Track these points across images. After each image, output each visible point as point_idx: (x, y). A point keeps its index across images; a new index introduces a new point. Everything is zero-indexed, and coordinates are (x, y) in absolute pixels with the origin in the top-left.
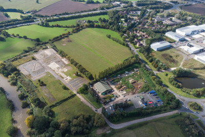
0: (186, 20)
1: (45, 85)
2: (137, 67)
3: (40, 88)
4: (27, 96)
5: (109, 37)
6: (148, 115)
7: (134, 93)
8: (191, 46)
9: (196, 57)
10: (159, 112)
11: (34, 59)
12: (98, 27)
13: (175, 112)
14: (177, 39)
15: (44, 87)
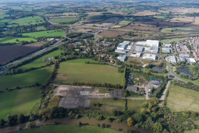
0: (112, 41)
1: (102, 105)
2: (130, 72)
3: (101, 108)
4: (103, 116)
5: (89, 63)
6: (164, 88)
7: (147, 84)
8: (134, 54)
9: (144, 58)
10: (165, 85)
11: (61, 97)
12: (69, 59)
13: (169, 82)
14: (125, 52)
15: (103, 106)
